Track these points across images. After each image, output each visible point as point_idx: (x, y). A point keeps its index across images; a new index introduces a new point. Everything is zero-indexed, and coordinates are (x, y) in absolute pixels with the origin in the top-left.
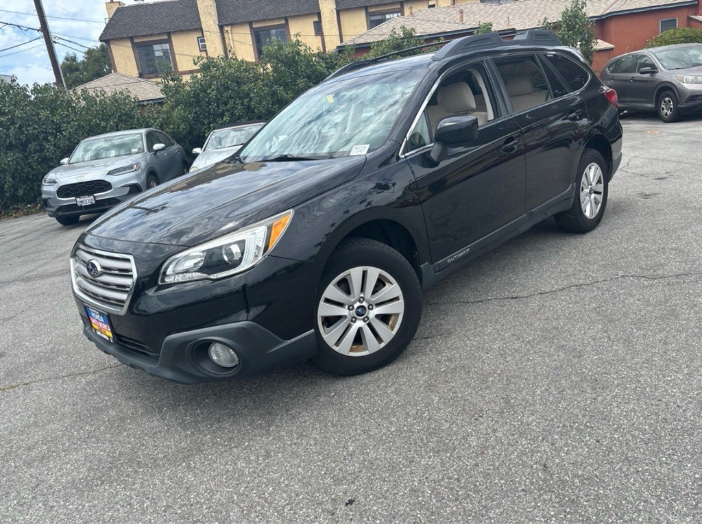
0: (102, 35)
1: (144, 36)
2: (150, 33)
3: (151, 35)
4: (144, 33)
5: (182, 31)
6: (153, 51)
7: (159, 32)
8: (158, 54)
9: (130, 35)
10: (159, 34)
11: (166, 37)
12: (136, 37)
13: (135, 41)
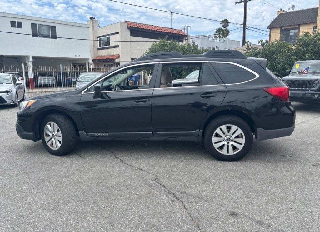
0: (269, 26)
1: (287, 26)
2: (290, 25)
3: (291, 26)
4: (287, 25)
5: (306, 24)
6: (289, 33)
7: (295, 24)
8: (291, 34)
9: (281, 26)
10: (294, 25)
11: (298, 26)
12: (283, 26)
13: (283, 28)
